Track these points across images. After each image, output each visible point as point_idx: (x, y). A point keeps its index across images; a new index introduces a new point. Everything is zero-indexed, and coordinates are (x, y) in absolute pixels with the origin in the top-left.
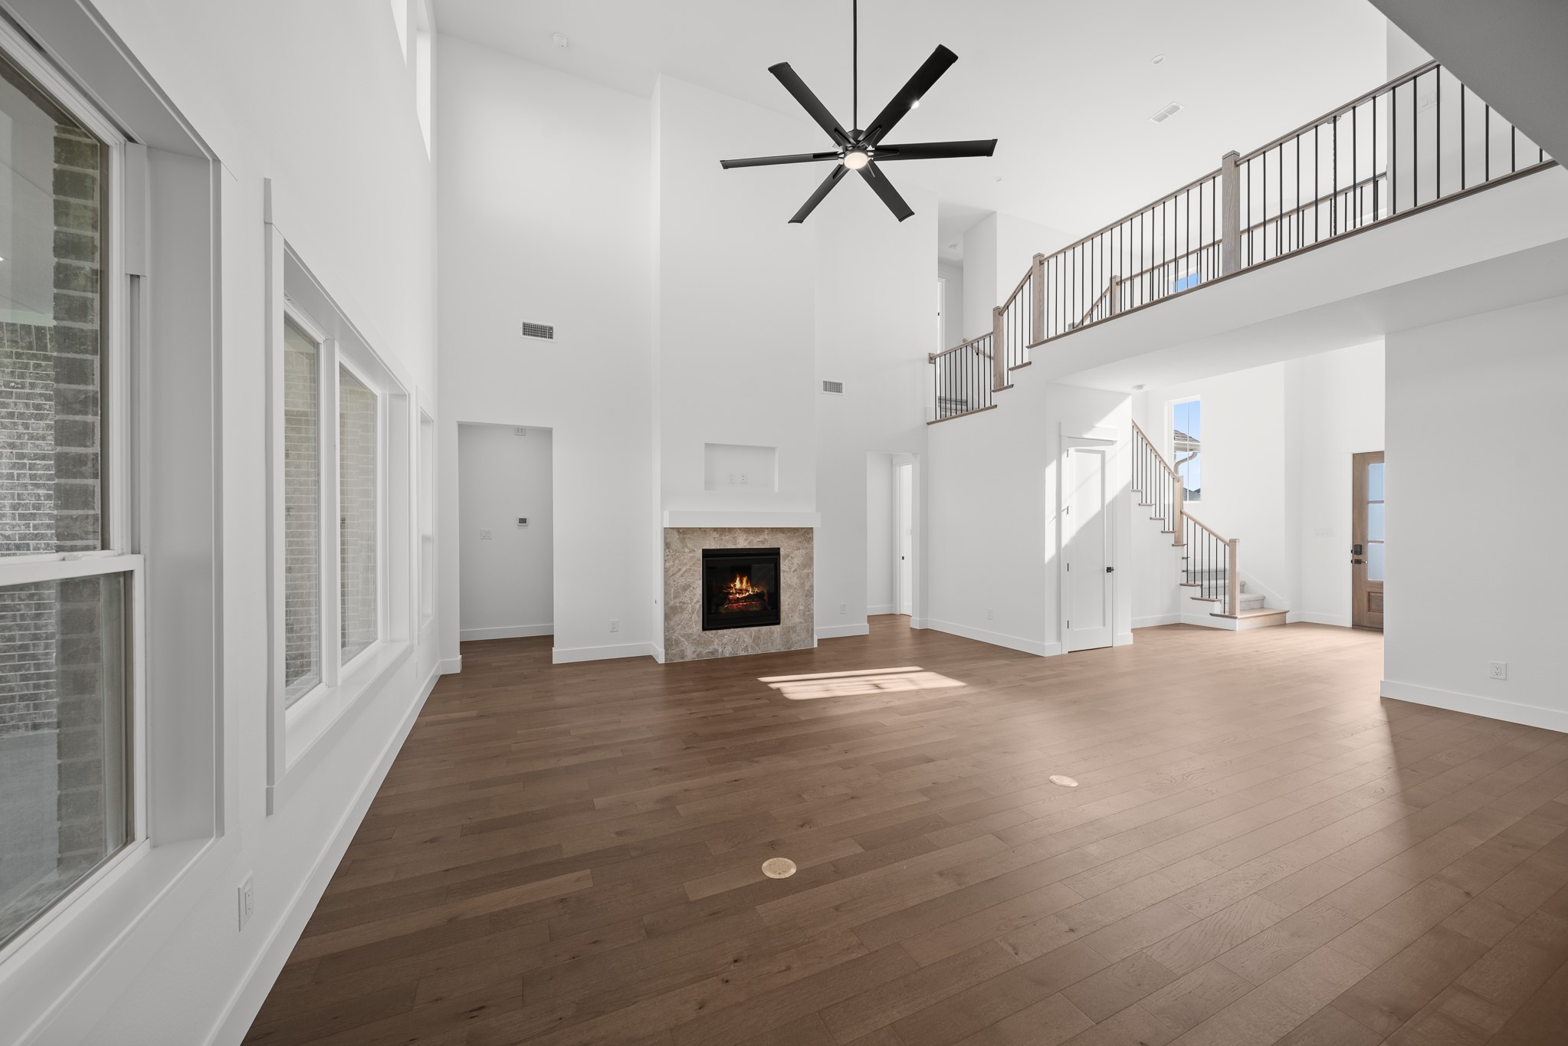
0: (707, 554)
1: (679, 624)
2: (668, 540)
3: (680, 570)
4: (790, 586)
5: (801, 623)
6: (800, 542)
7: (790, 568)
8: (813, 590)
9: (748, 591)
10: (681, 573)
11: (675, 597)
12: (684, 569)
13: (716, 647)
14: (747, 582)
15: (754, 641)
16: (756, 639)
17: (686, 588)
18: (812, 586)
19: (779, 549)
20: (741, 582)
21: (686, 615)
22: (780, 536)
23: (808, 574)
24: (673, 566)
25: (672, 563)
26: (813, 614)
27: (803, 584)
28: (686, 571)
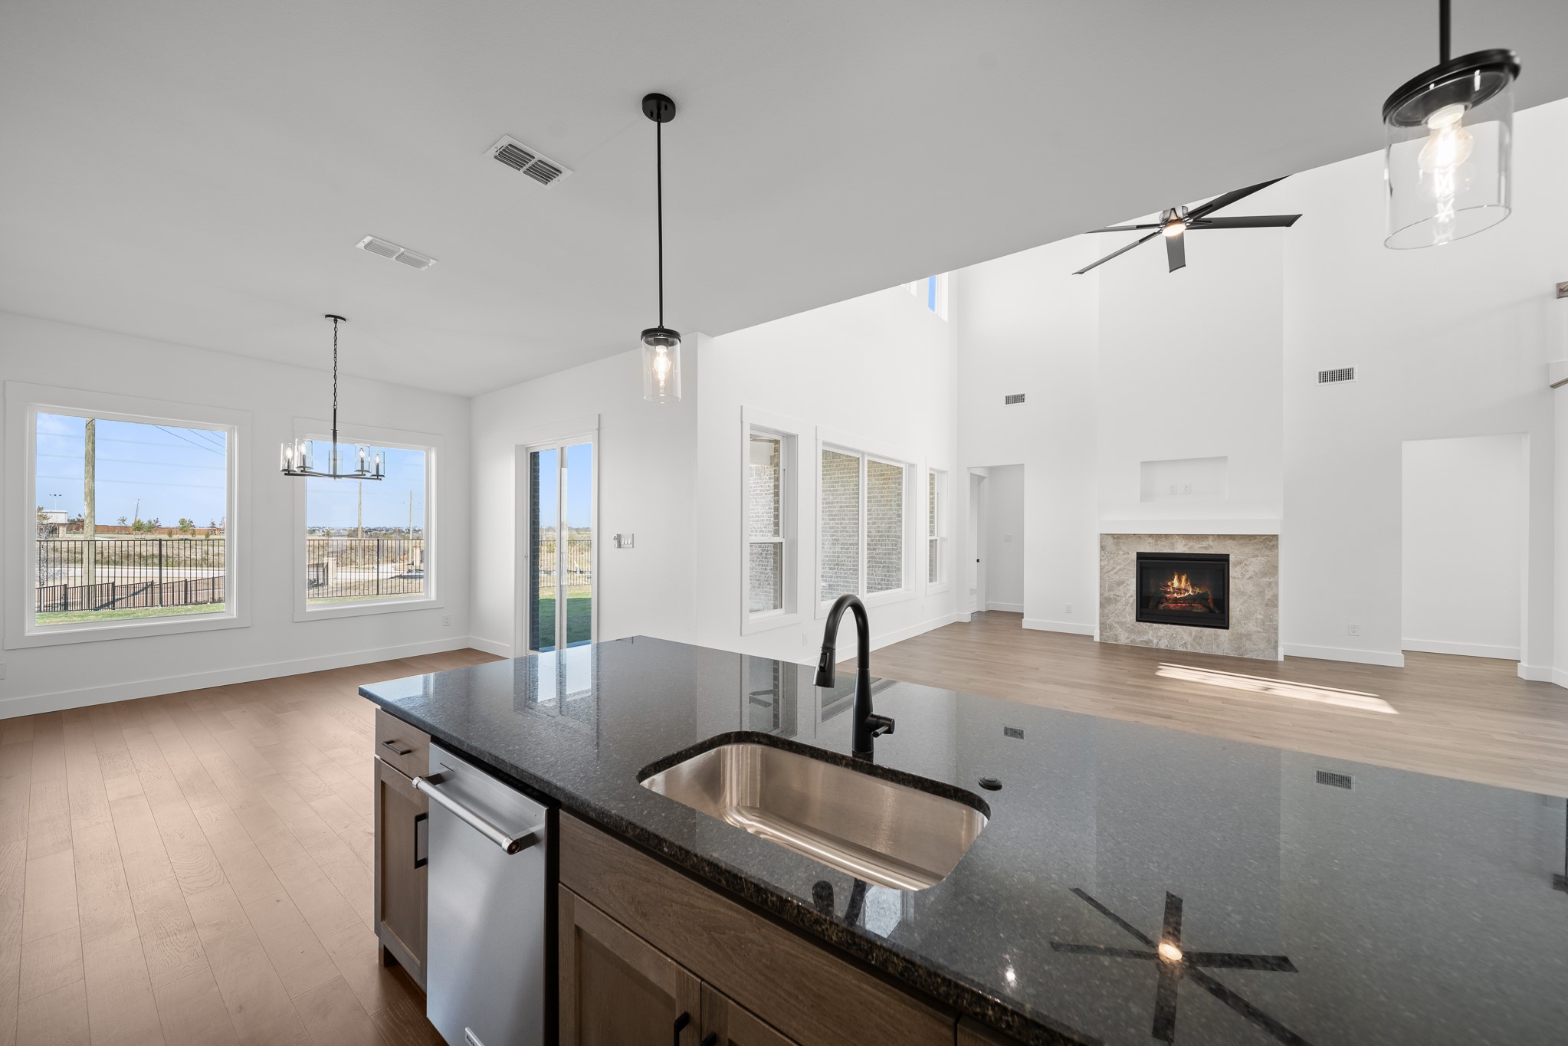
0: (1141, 557)
1: (1113, 613)
2: (1104, 543)
3: (1114, 568)
4: (1243, 593)
5: (1260, 632)
6: (1258, 549)
7: (1243, 575)
8: (1277, 600)
9: (1188, 591)
10: (1115, 570)
11: (1109, 590)
12: (1118, 568)
13: (1151, 638)
14: (1186, 580)
15: (1194, 640)
16: (1197, 639)
17: (1120, 583)
18: (1276, 597)
19: (1229, 555)
20: (1180, 581)
21: (1119, 606)
22: (1229, 542)
23: (1270, 583)
24: (1108, 565)
25: (1107, 563)
26: (1277, 626)
27: (1261, 593)
28: (1120, 570)
